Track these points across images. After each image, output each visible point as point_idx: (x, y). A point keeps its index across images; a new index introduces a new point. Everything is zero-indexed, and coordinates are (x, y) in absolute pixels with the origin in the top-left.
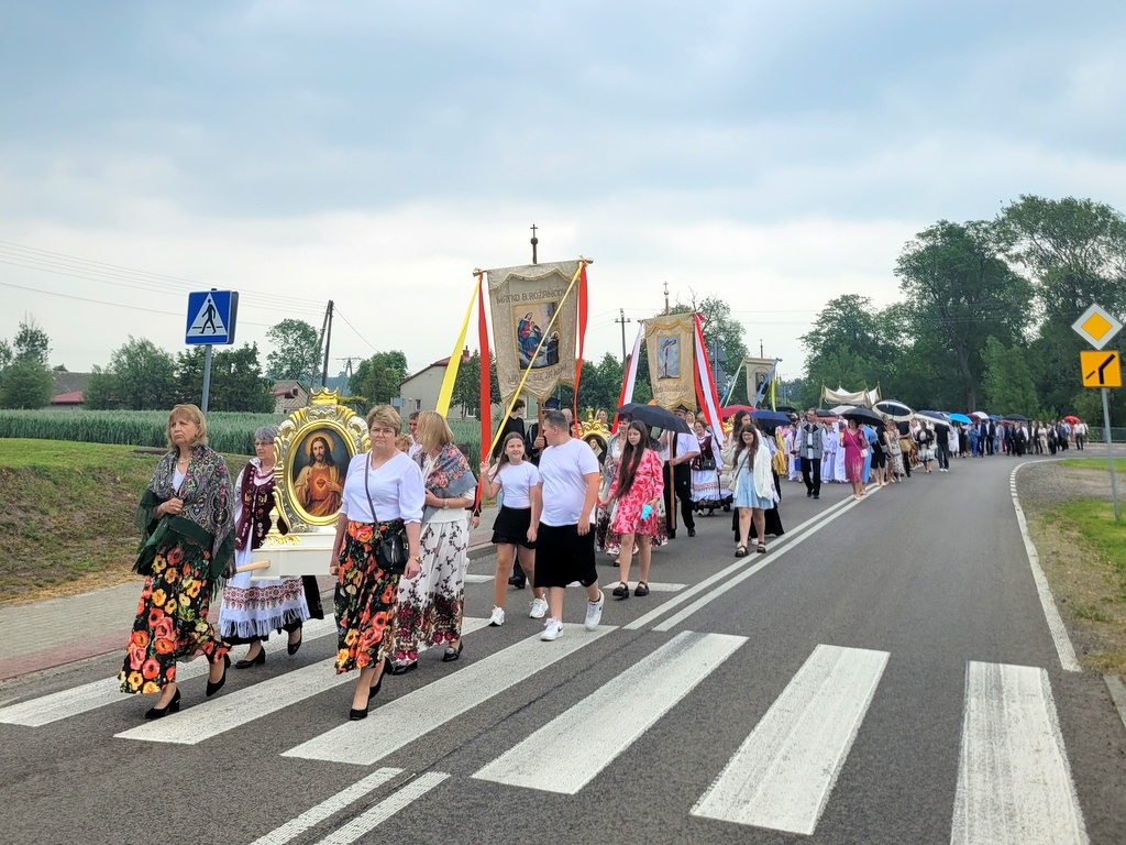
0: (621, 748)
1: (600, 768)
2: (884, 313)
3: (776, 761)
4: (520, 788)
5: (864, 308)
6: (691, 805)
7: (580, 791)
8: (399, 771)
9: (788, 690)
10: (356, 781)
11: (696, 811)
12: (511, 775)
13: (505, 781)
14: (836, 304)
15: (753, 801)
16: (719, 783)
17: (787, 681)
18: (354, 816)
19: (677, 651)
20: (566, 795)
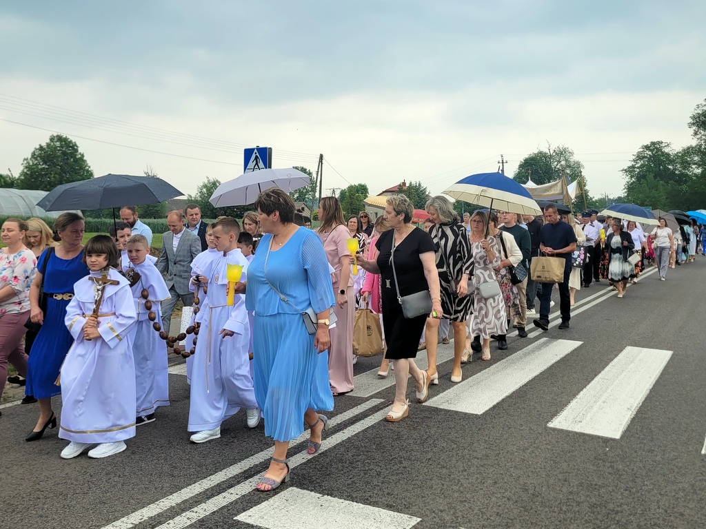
0: (507, 394)
1: (495, 403)
2: (680, 153)
3: (598, 404)
4: (450, 410)
5: (666, 150)
6: (547, 422)
7: (484, 413)
8: (382, 400)
9: (607, 369)
10: (360, 404)
11: (550, 425)
12: (444, 404)
13: (441, 407)
14: (647, 147)
15: (584, 421)
16: (564, 412)
17: (607, 364)
18: (360, 420)
19: (539, 348)
20: (476, 415)
